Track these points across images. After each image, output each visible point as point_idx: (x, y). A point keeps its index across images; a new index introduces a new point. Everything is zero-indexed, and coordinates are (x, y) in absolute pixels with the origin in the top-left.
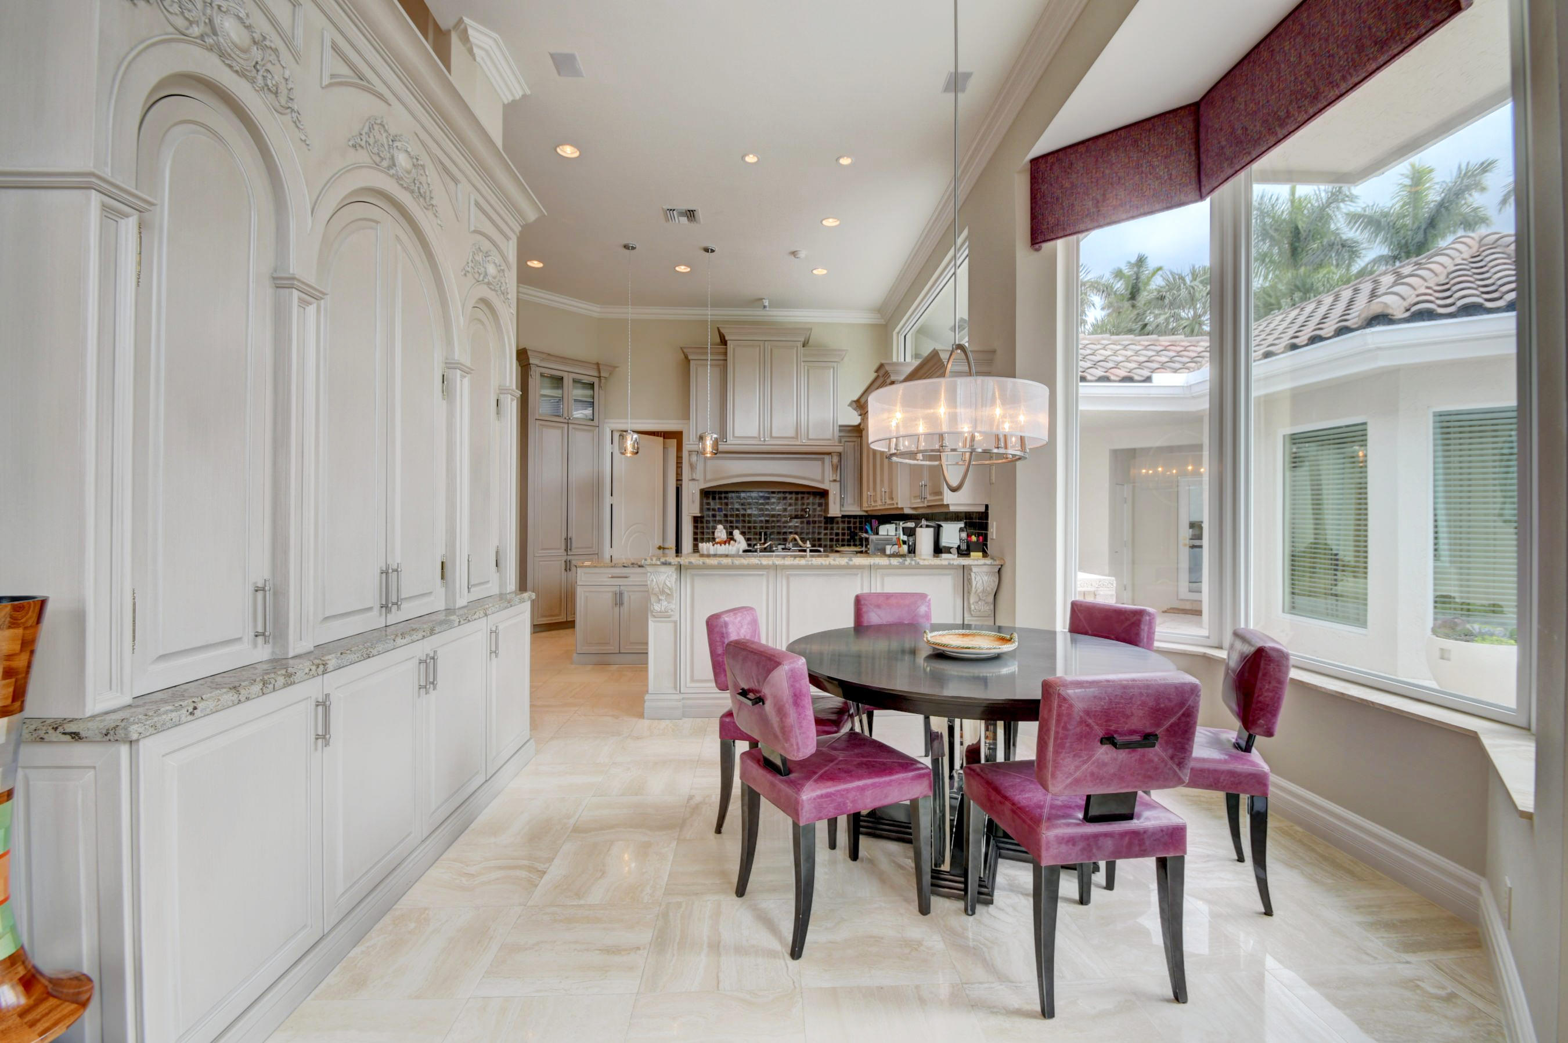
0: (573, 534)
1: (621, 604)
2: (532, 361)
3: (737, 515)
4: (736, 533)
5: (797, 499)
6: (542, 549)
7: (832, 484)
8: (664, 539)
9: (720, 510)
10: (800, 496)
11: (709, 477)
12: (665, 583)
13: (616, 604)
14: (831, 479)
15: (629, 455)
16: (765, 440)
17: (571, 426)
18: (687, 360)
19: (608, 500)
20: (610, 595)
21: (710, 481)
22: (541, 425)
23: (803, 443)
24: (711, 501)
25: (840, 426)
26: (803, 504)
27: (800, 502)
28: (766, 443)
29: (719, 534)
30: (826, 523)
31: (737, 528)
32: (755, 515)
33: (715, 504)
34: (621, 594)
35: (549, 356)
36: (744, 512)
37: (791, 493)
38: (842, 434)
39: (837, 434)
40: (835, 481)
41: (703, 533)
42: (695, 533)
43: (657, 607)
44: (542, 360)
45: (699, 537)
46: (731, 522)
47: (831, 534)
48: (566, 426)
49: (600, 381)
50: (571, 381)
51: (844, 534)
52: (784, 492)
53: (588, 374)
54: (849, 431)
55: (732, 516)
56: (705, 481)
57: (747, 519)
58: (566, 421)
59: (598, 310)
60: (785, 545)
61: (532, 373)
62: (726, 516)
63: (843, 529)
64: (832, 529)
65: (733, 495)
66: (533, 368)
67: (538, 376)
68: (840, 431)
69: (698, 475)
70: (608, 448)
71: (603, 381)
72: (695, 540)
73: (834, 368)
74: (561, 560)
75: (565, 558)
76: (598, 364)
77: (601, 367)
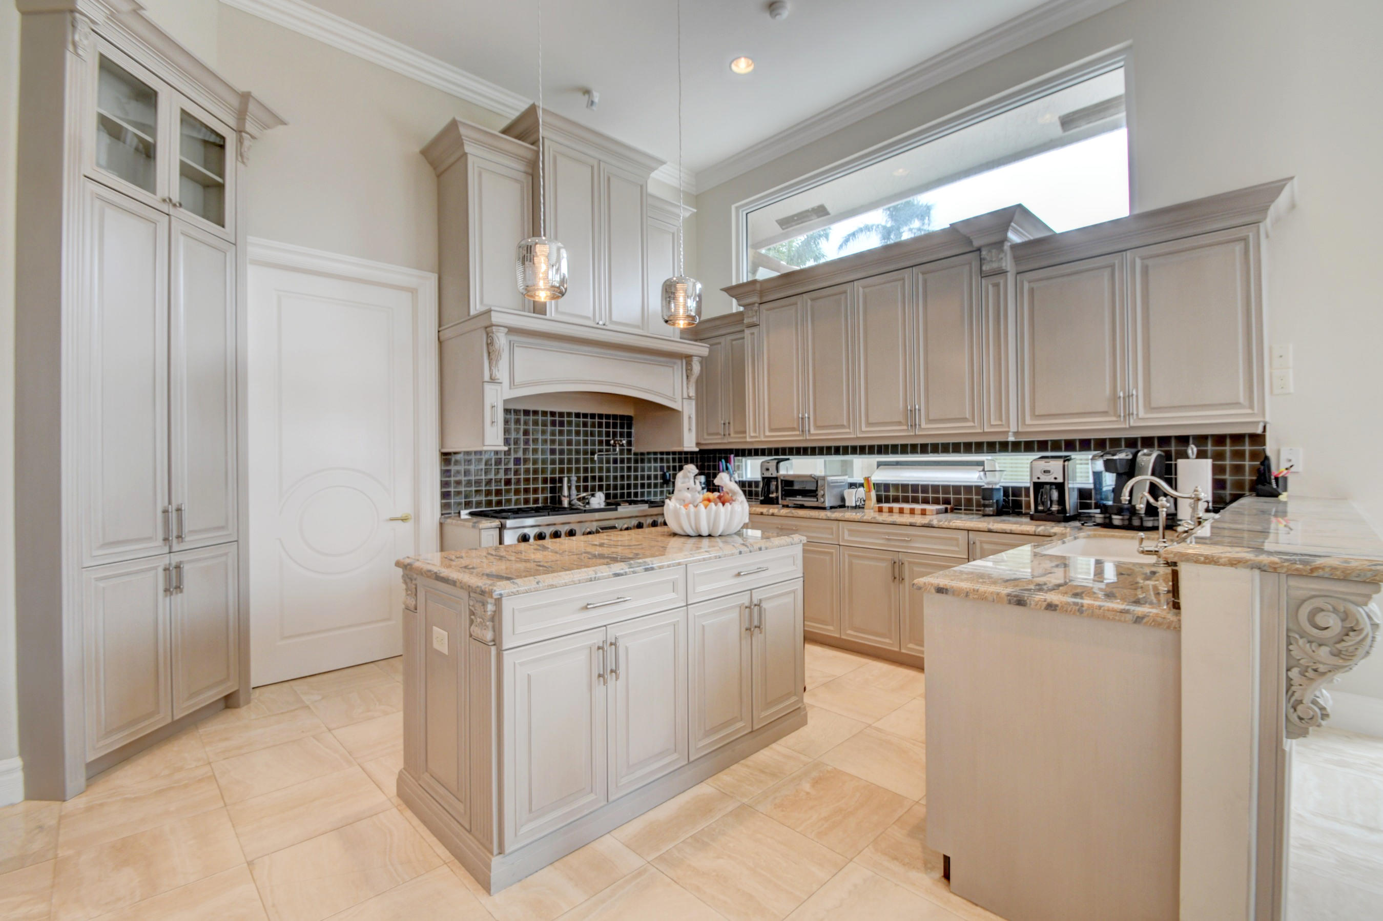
6: (106, 545)
7: (686, 404)
11: (519, 379)
14: (685, 395)
16: (604, 324)
17: (175, 225)
21: (521, 385)
30: (636, 461)
40: (690, 398)
47: (642, 477)
48: (164, 221)
49: (240, 142)
50: (176, 112)
53: (218, 115)
56: (513, 386)
58: (165, 208)
69: (502, 371)
71: (247, 143)
72: (445, 495)
73: (673, 234)
74: (155, 568)
75: (165, 561)
76: (245, 97)
77: (252, 106)
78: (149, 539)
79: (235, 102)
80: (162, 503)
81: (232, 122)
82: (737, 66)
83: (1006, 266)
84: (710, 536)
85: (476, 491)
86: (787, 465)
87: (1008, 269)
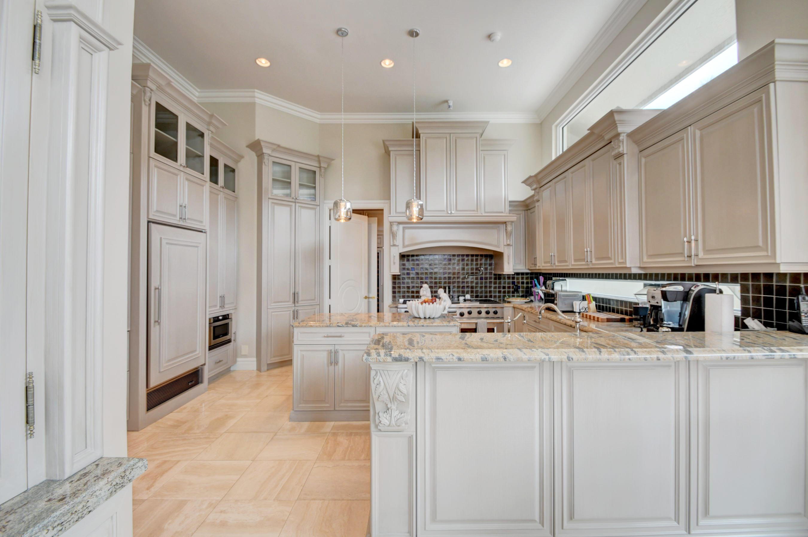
0: (299, 290)
1: (336, 363)
2: (265, 151)
3: (426, 273)
4: (441, 291)
5: (472, 260)
6: (275, 302)
7: (506, 248)
8: (369, 291)
9: (413, 269)
10: (474, 258)
11: (406, 243)
12: (397, 388)
13: (331, 364)
14: (505, 244)
15: (342, 221)
16: (451, 213)
17: (297, 205)
18: (388, 153)
19: (327, 263)
20: (325, 354)
21: (408, 246)
22: (273, 203)
23: (482, 215)
24: (405, 262)
25: (510, 202)
26: (477, 264)
27: (474, 263)
28: (452, 215)
29: (425, 293)
30: (495, 279)
31: (426, 283)
32: (440, 273)
33: (408, 265)
34: (336, 352)
35: (278, 148)
36: (432, 271)
37: (467, 256)
38: (511, 209)
39: (508, 208)
40: (508, 245)
41: (399, 287)
42: (394, 288)
43: (384, 419)
44: (274, 150)
45: (397, 290)
46: (422, 279)
47: (499, 287)
48: (293, 204)
49: (320, 170)
50: (297, 169)
51: (509, 287)
52: (463, 255)
53: (312, 165)
54: (516, 206)
55: (422, 273)
56: (404, 246)
57: (434, 276)
58: (294, 200)
59: (319, 116)
60: (464, 296)
61: (265, 161)
62: (417, 274)
63: (509, 283)
64: (500, 283)
65: (423, 257)
66: (266, 157)
67: (271, 164)
68: (510, 206)
69: (399, 241)
70: (327, 223)
71: (323, 170)
72: (394, 292)
73: (505, 155)
74: (290, 311)
75: (294, 309)
76: (318, 156)
77: (321, 159)
78: (288, 302)
79: (317, 159)
80: (292, 291)
81: (317, 165)
82: (502, 63)
83: (623, 151)
84: (429, 318)
85: (407, 291)
86: (562, 284)
87: (625, 152)
